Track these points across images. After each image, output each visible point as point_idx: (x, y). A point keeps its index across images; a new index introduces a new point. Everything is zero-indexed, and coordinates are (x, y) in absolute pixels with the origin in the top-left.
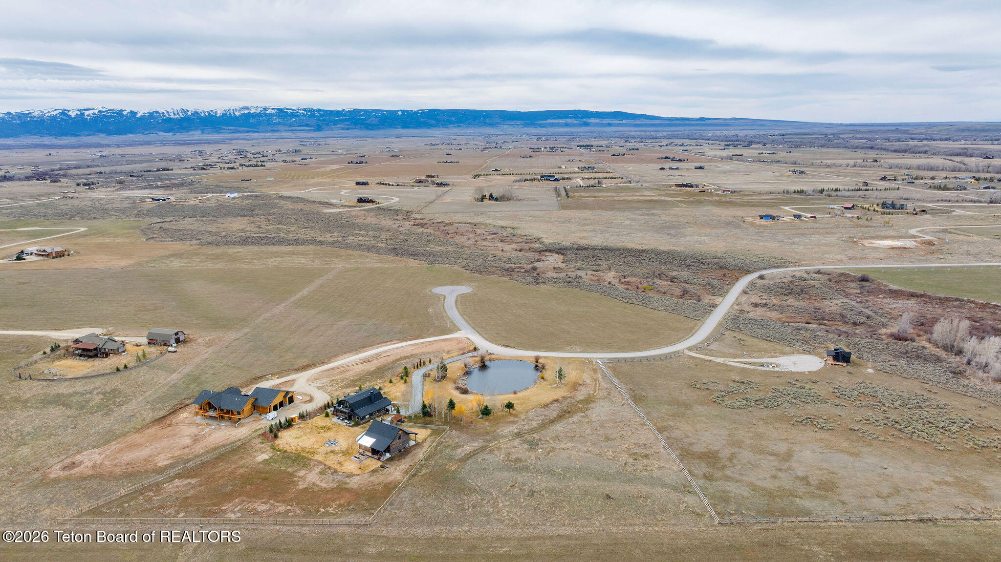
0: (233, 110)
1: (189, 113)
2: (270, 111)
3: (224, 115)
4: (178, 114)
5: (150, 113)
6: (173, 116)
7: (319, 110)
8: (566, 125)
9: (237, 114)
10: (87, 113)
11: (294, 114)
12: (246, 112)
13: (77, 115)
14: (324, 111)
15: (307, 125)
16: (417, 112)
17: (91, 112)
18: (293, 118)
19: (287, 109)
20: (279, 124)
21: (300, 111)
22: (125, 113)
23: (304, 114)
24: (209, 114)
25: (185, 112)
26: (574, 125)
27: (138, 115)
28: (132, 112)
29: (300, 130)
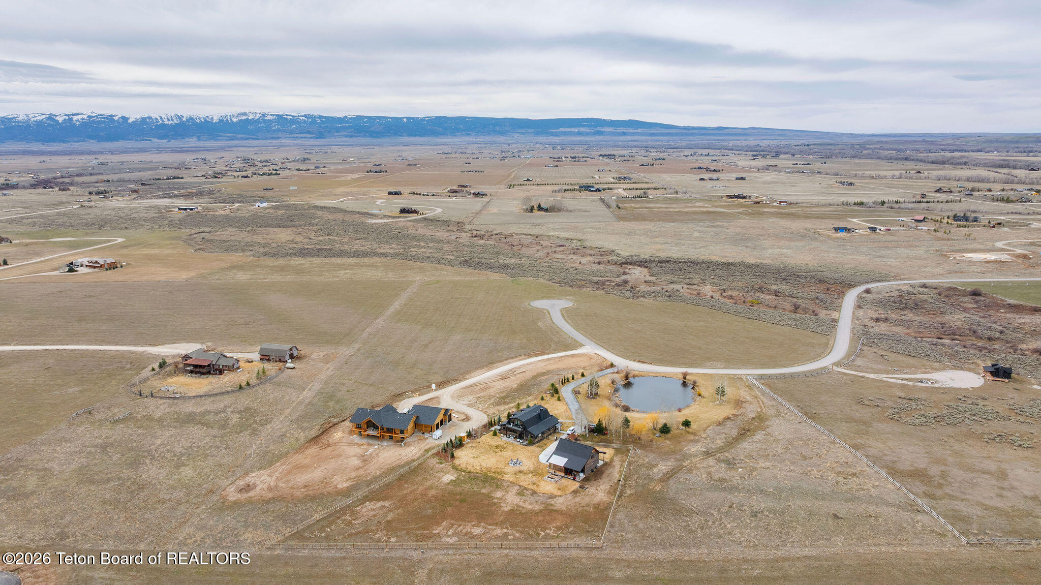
0: (230, 116)
1: (184, 119)
2: (269, 117)
3: (221, 121)
4: (172, 120)
5: (142, 118)
6: (166, 122)
7: (320, 117)
8: (579, 133)
9: (235, 120)
10: (75, 118)
11: (294, 120)
12: (244, 118)
13: (65, 120)
14: (325, 117)
15: (309, 132)
16: (423, 119)
17: (79, 117)
18: (293, 125)
19: (287, 115)
20: (278, 130)
21: (300, 118)
22: (116, 118)
23: (305, 120)
24: (205, 120)
25: (180, 117)
26: (588, 134)
27: (130, 121)
28: (123, 117)
29: (302, 138)
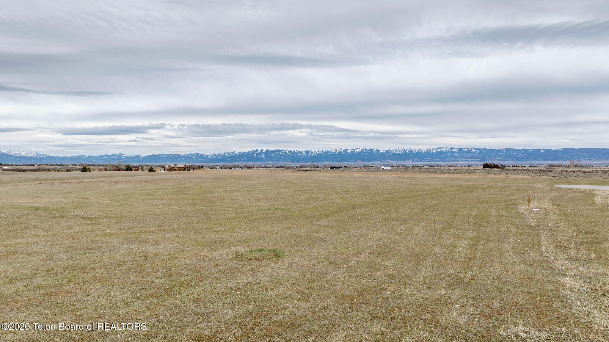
0: (432, 149)
1: (407, 151)
2: (454, 150)
3: (427, 152)
4: (401, 151)
5: (386, 150)
6: (398, 152)
7: (485, 149)
9: (434, 151)
10: (356, 151)
11: (469, 151)
12: (439, 150)
13: (351, 151)
14: (488, 150)
15: (476, 158)
16: (556, 150)
17: (357, 150)
18: (468, 154)
19: (465, 149)
20: (459, 157)
21: (472, 150)
22: (374, 151)
23: (475, 151)
24: (418, 151)
25: (405, 150)
27: (380, 152)
28: (377, 150)
29: (471, 161)
